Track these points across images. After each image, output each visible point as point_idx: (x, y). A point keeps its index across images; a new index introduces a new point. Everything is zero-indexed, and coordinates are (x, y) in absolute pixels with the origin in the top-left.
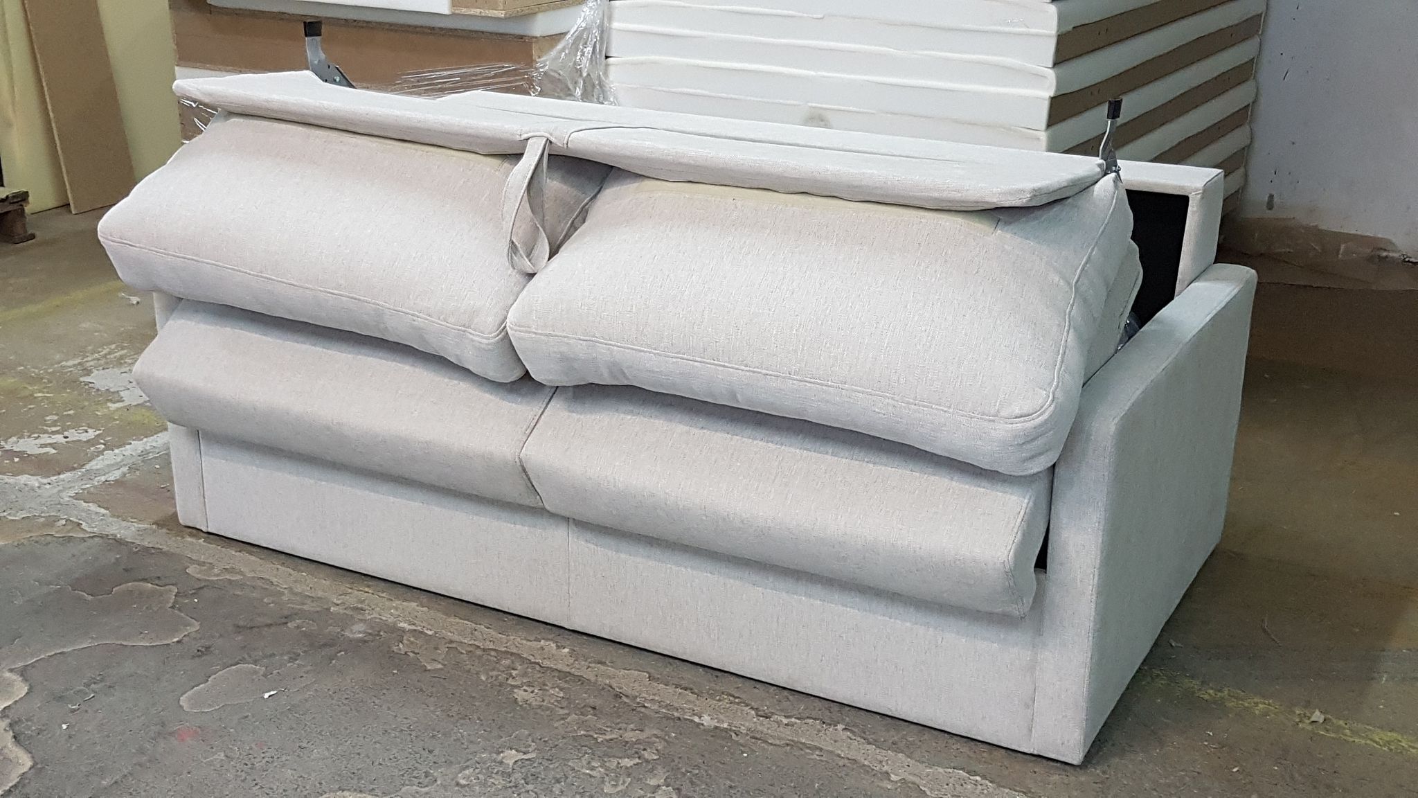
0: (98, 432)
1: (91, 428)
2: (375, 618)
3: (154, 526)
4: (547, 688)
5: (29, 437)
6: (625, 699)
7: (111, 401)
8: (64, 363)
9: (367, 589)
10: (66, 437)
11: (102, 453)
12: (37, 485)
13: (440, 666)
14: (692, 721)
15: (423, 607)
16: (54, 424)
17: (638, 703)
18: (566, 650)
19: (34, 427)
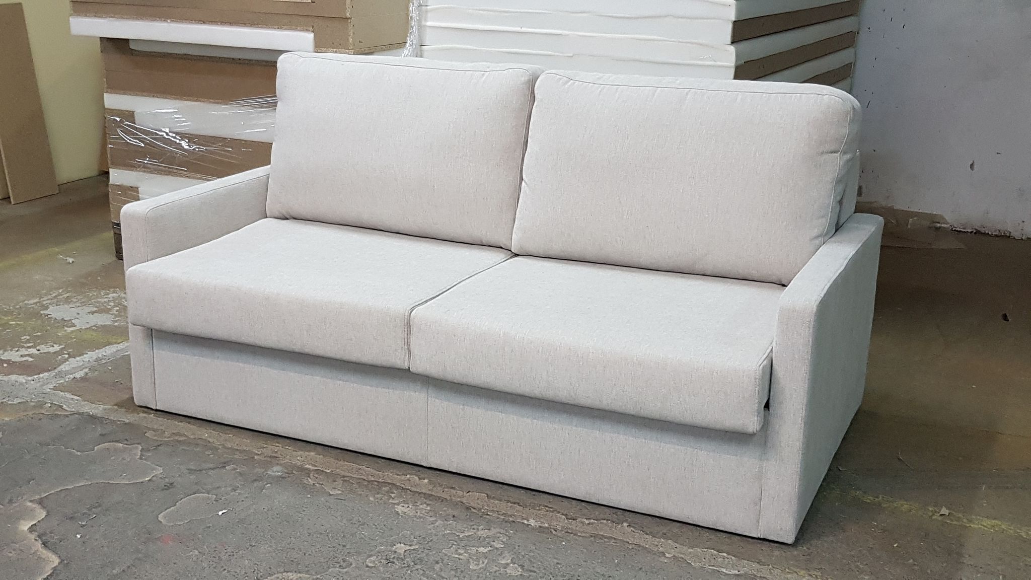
0: (61, 347)
1: (56, 344)
2: (287, 462)
3: (116, 407)
4: (418, 504)
5: (11, 350)
6: (474, 511)
7: (66, 326)
8: (26, 302)
9: (277, 445)
10: (38, 350)
11: (67, 360)
12: (24, 381)
13: (340, 492)
14: (523, 523)
15: (320, 455)
16: (28, 341)
17: (483, 512)
18: (426, 481)
19: (14, 343)
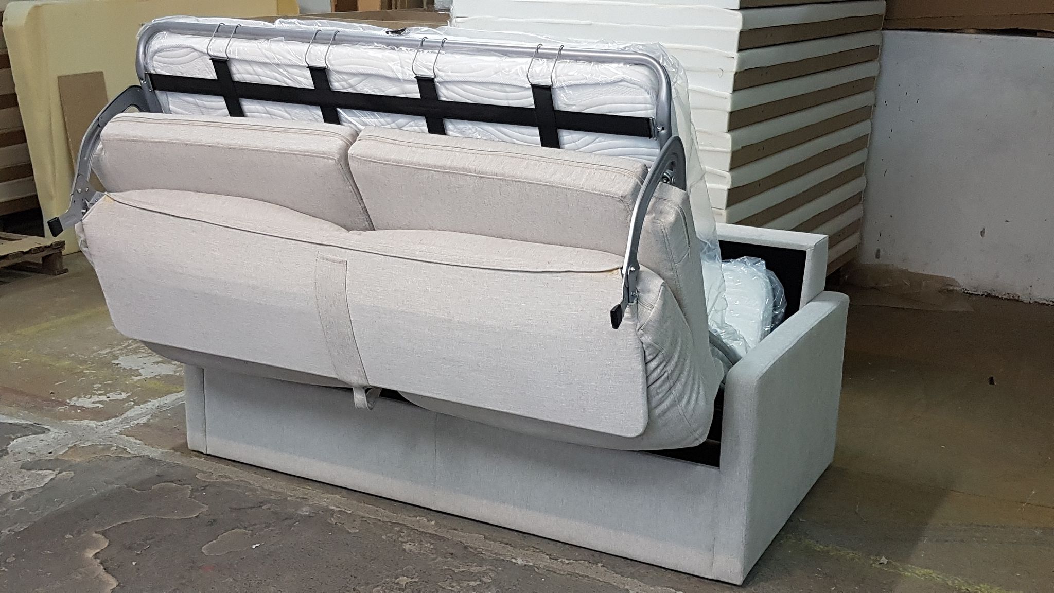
0: (128, 394)
1: (124, 392)
2: (315, 504)
3: (172, 451)
4: (423, 543)
5: (85, 397)
6: (471, 550)
7: (133, 375)
8: (100, 352)
9: (308, 487)
10: (109, 397)
11: (132, 407)
12: (95, 426)
13: (357, 531)
14: (511, 561)
15: (344, 497)
16: (99, 389)
17: (478, 552)
18: (433, 523)
19: (87, 391)
